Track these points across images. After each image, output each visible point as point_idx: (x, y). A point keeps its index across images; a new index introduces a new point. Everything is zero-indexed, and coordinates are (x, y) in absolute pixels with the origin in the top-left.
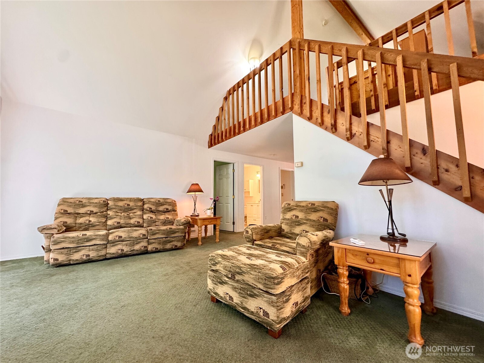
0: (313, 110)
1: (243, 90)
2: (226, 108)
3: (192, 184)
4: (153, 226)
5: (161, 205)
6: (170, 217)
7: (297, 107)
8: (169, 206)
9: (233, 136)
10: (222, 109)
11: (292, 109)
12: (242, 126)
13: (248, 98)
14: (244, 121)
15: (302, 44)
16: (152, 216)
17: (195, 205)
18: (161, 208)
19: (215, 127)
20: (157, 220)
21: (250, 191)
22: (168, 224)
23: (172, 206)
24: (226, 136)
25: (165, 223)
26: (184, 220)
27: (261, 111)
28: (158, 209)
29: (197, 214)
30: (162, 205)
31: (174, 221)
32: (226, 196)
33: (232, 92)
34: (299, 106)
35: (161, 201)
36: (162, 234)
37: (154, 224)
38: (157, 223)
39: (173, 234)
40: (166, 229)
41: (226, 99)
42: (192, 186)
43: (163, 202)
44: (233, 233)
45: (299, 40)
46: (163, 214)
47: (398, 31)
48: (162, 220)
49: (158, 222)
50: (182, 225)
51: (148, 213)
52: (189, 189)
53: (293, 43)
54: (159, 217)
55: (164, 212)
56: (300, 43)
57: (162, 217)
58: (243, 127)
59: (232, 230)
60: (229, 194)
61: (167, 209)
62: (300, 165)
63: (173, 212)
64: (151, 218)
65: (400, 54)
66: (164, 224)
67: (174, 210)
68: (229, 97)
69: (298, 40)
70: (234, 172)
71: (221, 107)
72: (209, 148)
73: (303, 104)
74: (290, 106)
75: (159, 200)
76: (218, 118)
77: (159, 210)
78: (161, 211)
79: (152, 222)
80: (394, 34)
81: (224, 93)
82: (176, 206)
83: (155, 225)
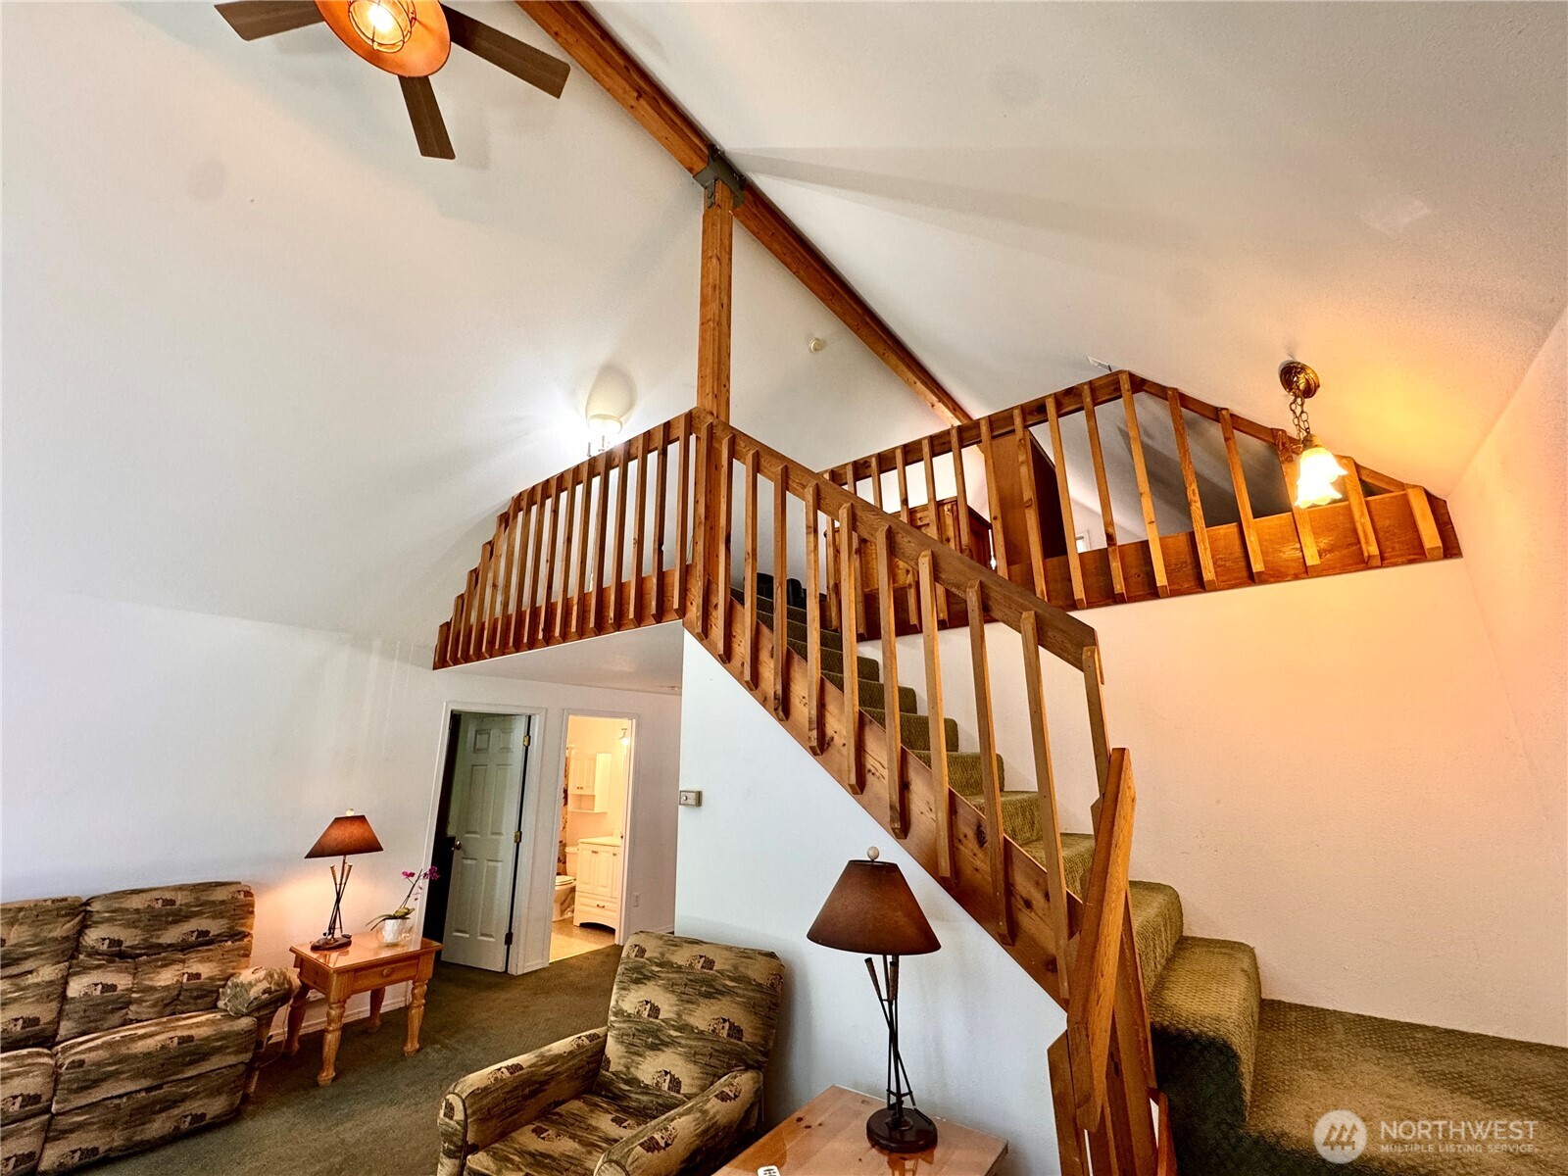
0: (734, 634)
1: (555, 512)
2: (502, 548)
3: (337, 820)
4: (106, 1026)
5: (175, 922)
6: (206, 970)
7: (694, 611)
8: (214, 917)
9: (513, 649)
10: (490, 547)
11: (682, 612)
12: (541, 626)
13: (569, 540)
14: (551, 608)
15: (718, 432)
16: (110, 978)
17: (338, 901)
18: (171, 935)
19: (462, 603)
20: (134, 995)
21: (597, 793)
22: (188, 1004)
23: (229, 918)
24: (491, 642)
25: (174, 1003)
26: (265, 985)
27: (601, 591)
28: (154, 940)
29: (344, 936)
30: (180, 917)
31: (223, 986)
32: (493, 834)
33: (524, 504)
34: (700, 613)
35: (181, 899)
36: (134, 1078)
37: (116, 1018)
38: (133, 1008)
39: (192, 1063)
40: (163, 1047)
41: (505, 520)
42: (335, 826)
43: (188, 905)
44: (503, 979)
45: (711, 421)
46: (174, 962)
47: (965, 435)
48: (167, 988)
49: (139, 1001)
50: (248, 1015)
51: (98, 967)
52: (319, 842)
53: (696, 422)
54: (151, 979)
55: (182, 950)
56: (712, 430)
57: (166, 977)
58: (543, 630)
59: (499, 967)
60: (504, 826)
61: (205, 933)
62: (692, 800)
63: (230, 943)
64: (109, 988)
65: (928, 547)
66: (169, 1009)
67: (237, 935)
68: (515, 517)
69: (710, 419)
70: (529, 744)
71: (490, 543)
72: (434, 669)
73: (711, 609)
74: (676, 606)
75: (168, 896)
76: (475, 575)
77: (160, 945)
78: (170, 945)
79: (109, 1009)
80: (954, 439)
81: (503, 499)
82: (252, 912)
83: (121, 1021)
